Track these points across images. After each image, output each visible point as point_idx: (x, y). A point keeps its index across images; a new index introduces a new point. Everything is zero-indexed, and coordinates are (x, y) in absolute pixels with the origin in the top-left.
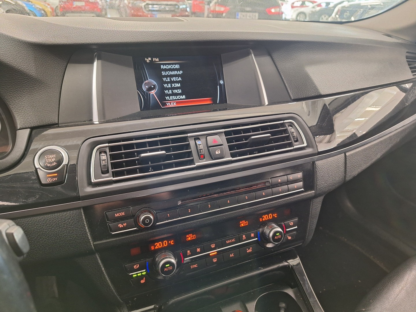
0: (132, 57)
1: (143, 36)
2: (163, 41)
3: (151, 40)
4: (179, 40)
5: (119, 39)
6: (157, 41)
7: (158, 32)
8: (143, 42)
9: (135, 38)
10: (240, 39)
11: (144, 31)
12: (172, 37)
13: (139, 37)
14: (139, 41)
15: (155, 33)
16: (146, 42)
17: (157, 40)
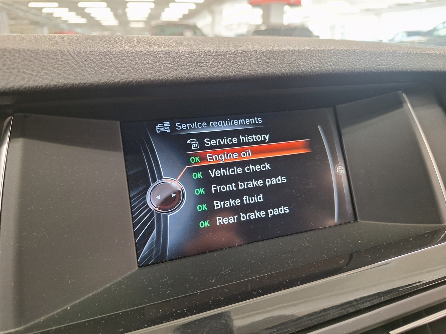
0: (119, 123)
1: (144, 64)
2: (204, 78)
3: (171, 75)
4: (248, 72)
5: (69, 74)
6: (187, 79)
7: (189, 53)
8: (145, 81)
9: (118, 72)
10: (397, 70)
11: (149, 52)
12: (228, 65)
13: (133, 68)
14: (131, 79)
15: (180, 56)
16: (153, 81)
17: (187, 75)
